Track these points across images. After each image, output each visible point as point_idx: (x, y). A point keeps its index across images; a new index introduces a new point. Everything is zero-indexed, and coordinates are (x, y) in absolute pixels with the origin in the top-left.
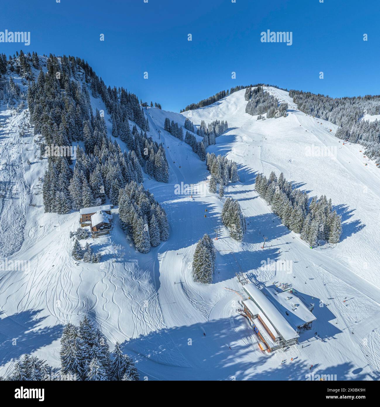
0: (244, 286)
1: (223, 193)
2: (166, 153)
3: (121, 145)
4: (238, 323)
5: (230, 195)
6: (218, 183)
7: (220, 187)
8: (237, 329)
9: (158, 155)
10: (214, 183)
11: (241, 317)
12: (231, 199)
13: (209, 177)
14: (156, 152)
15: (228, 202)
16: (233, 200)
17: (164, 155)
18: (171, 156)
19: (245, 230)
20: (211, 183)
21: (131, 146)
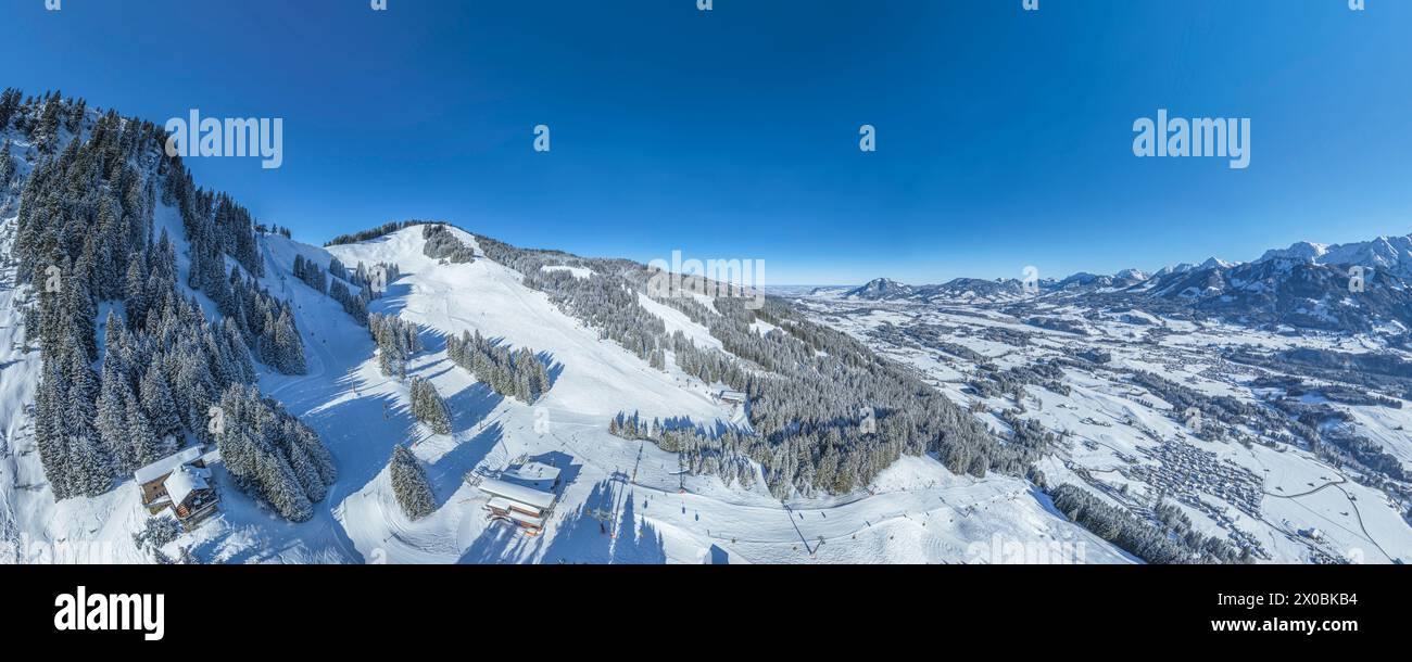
0: (480, 487)
1: (404, 373)
2: (296, 318)
3: (206, 306)
4: (494, 531)
5: (416, 373)
6: (393, 358)
7: (397, 364)
8: (499, 537)
9: (281, 322)
10: (387, 359)
11: (495, 522)
12: (418, 378)
13: (378, 352)
14: (276, 317)
15: (416, 384)
16: (421, 380)
17: (293, 322)
18: (306, 322)
19: (450, 418)
20: (383, 360)
21: (227, 309)
